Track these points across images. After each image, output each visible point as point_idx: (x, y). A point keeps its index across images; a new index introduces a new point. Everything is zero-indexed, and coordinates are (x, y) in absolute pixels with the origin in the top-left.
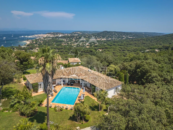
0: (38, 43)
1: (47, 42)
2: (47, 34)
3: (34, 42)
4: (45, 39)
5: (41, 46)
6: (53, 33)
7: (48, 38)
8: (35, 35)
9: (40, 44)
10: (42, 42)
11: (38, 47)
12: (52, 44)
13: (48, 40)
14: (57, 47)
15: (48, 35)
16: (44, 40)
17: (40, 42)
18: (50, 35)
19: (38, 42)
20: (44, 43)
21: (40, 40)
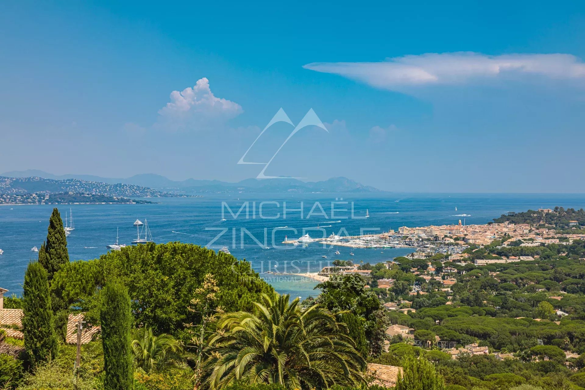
0: (415, 290)
1: (493, 286)
2: (499, 221)
3: (386, 284)
4: (480, 262)
5: (433, 311)
6: (549, 218)
7: (501, 254)
8: (405, 231)
9: (432, 296)
10: (451, 281)
11: (403, 323)
12: (535, 302)
13: (503, 268)
14: (572, 326)
15: (507, 228)
16: (469, 269)
17: (433, 283)
18: (524, 228)
19: (420, 282)
20: (466, 294)
21: (431, 269)
